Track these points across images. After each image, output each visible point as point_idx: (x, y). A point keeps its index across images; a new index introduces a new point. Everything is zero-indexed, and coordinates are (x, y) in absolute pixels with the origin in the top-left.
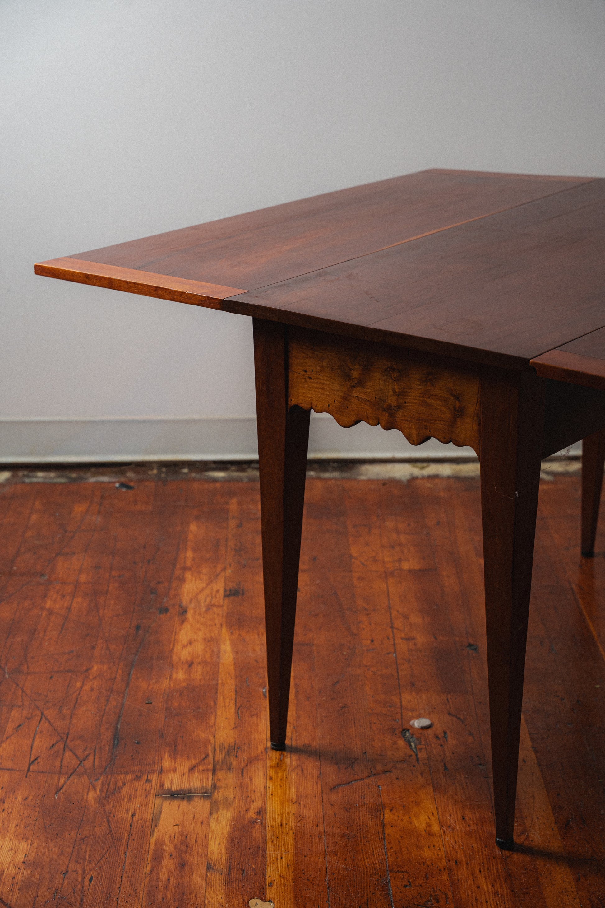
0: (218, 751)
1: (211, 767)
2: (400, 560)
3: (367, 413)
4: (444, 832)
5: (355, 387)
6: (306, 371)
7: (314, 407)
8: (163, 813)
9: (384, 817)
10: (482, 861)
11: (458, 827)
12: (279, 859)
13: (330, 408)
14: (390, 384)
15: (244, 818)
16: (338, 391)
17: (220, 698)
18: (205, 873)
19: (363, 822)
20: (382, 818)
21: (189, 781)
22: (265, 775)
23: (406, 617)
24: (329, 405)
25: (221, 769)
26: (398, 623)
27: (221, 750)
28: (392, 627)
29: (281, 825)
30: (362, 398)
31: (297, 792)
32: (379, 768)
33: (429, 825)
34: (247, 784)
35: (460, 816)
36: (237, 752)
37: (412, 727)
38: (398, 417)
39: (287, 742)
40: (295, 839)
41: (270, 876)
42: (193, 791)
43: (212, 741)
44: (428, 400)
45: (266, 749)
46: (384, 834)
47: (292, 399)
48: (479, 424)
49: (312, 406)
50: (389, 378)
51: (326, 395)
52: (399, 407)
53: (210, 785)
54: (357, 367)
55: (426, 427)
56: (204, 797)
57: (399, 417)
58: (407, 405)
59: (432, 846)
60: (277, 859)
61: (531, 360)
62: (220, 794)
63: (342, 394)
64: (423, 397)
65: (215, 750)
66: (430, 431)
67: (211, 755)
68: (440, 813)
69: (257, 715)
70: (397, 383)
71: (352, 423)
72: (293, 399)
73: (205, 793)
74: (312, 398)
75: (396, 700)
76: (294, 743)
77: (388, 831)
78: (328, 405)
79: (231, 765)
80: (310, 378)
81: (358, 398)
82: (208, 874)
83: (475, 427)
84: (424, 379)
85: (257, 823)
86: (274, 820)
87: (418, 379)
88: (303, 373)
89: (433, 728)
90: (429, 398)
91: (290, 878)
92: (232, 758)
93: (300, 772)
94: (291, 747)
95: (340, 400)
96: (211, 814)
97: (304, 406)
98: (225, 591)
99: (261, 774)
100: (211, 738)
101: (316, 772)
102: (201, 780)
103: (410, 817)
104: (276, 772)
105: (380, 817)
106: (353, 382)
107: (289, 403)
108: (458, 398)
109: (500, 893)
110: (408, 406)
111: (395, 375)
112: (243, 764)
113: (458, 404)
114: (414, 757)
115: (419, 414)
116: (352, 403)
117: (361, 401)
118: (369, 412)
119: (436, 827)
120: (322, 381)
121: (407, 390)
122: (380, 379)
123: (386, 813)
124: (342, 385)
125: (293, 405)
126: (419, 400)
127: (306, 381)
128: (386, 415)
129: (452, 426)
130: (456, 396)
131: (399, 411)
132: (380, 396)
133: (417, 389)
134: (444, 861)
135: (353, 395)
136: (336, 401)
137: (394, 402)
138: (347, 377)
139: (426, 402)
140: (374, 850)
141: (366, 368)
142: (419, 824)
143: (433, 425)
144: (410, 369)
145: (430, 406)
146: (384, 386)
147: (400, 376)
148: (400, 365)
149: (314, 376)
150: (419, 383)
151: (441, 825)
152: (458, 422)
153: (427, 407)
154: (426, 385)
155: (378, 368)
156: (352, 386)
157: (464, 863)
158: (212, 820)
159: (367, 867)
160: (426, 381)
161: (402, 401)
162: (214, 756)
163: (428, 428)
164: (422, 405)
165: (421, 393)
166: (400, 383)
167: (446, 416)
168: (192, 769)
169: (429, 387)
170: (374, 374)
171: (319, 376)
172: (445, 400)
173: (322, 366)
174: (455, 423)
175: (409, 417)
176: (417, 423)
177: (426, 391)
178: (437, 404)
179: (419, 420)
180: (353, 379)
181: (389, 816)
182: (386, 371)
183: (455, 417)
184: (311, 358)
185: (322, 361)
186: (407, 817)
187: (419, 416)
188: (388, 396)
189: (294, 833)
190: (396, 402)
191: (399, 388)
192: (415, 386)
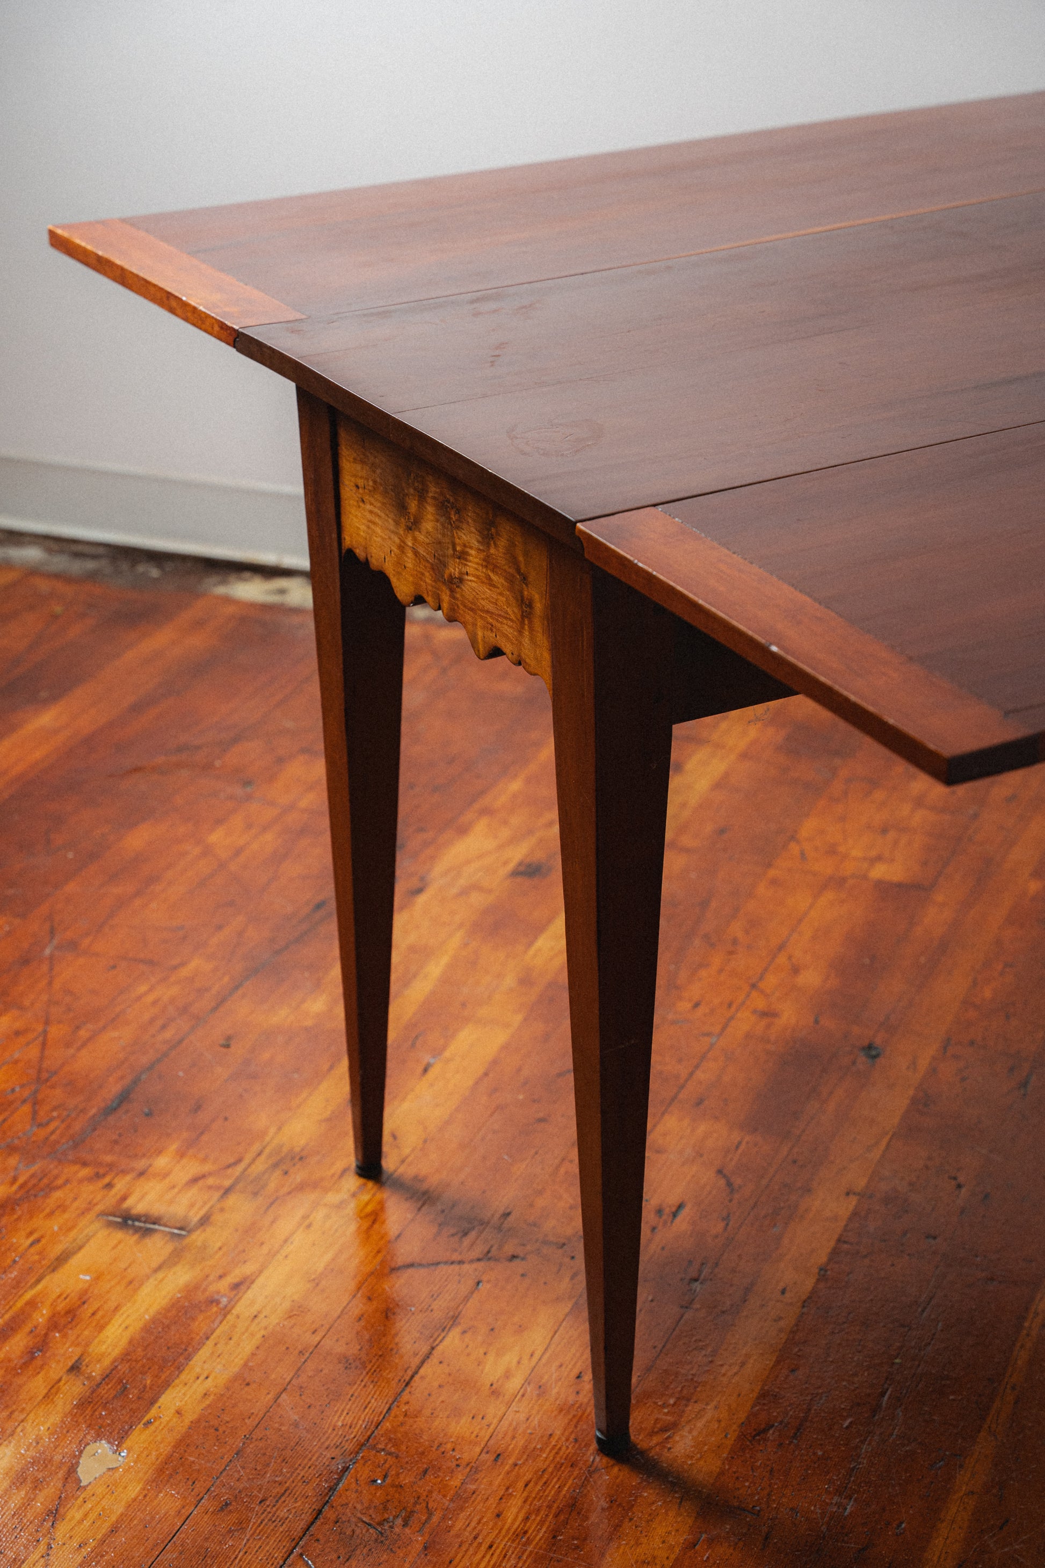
0: (263, 1157)
1: (228, 1183)
4: (523, 1395)
8: (83, 1252)
9: (441, 1341)
10: (545, 1467)
11: (556, 1389)
12: (202, 1378)
14: (449, 533)
15: (205, 1290)
18: (61, 1374)
19: (397, 1343)
20: (437, 1342)
21: (172, 1200)
22: (306, 1217)
23: (796, 971)
24: (385, 558)
25: (242, 1192)
26: (770, 981)
27: (270, 1156)
28: (754, 985)
29: (255, 1317)
31: (332, 1262)
32: (509, 1247)
33: (506, 1377)
34: (261, 1228)
35: (577, 1370)
36: (294, 1165)
38: (460, 600)
39: (389, 1163)
40: (258, 1348)
41: (160, 1407)
42: (165, 1220)
43: (269, 1137)
45: (344, 1172)
46: (415, 1374)
49: (366, 555)
50: (447, 520)
51: (381, 537)
52: (461, 580)
53: (198, 1217)
55: (491, 628)
56: (173, 1235)
58: (469, 578)
59: (480, 1415)
60: (198, 1378)
62: (203, 1237)
65: (260, 1154)
67: (245, 1162)
68: (546, 1358)
71: (410, 599)
73: (180, 1228)
74: (366, 540)
76: (399, 1171)
77: (427, 1370)
78: (383, 557)
79: (264, 1187)
82: (64, 1378)
85: (219, 1304)
86: (252, 1304)
87: (479, 531)
91: (189, 1417)
92: (277, 1174)
93: (366, 1226)
96: (158, 1269)
97: (358, 552)
98: (520, 864)
99: (299, 1214)
100: (272, 1130)
102: (193, 1205)
103: (486, 1353)
104: (327, 1217)
105: (435, 1340)
109: (528, 1535)
111: (453, 516)
112: (284, 1190)
113: (525, 591)
115: (483, 599)
116: (409, 561)
117: (419, 559)
118: (428, 581)
119: (515, 1383)
120: (376, 510)
121: (468, 550)
122: (437, 521)
123: (451, 1335)
124: (397, 523)
125: (347, 547)
126: (482, 572)
127: (359, 507)
128: (448, 593)
129: (520, 632)
130: (522, 574)
131: (461, 588)
132: (439, 554)
133: (479, 549)
134: (478, 1450)
135: (410, 544)
136: (392, 552)
137: (455, 569)
138: (402, 508)
139: (490, 579)
140: (373, 1401)
141: (422, 496)
142: (492, 1369)
143: (499, 625)
144: (470, 508)
145: (494, 586)
146: (444, 535)
147: (459, 520)
148: (460, 499)
149: (366, 498)
150: (480, 539)
151: (528, 1381)
152: (526, 627)
153: (491, 588)
154: (488, 546)
155: (434, 498)
156: (407, 526)
157: (511, 1461)
158: (151, 1280)
159: (334, 1430)
160: (488, 538)
161: (464, 570)
162: (249, 1165)
163: (494, 630)
164: (486, 583)
165: (483, 560)
166: (459, 533)
167: (513, 611)
168: (195, 1180)
169: (492, 551)
170: (430, 508)
171: (372, 500)
172: (510, 580)
173: (375, 482)
174: (523, 628)
175: (472, 603)
176: (481, 617)
177: (488, 557)
178: (503, 585)
179: (482, 611)
180: (409, 513)
181: (452, 1341)
182: (443, 507)
183: (523, 617)
184: (363, 462)
185: (374, 472)
186: (482, 1351)
187: (483, 602)
188: (448, 556)
189: (263, 1336)
190: (457, 569)
191: (459, 544)
192: (476, 543)
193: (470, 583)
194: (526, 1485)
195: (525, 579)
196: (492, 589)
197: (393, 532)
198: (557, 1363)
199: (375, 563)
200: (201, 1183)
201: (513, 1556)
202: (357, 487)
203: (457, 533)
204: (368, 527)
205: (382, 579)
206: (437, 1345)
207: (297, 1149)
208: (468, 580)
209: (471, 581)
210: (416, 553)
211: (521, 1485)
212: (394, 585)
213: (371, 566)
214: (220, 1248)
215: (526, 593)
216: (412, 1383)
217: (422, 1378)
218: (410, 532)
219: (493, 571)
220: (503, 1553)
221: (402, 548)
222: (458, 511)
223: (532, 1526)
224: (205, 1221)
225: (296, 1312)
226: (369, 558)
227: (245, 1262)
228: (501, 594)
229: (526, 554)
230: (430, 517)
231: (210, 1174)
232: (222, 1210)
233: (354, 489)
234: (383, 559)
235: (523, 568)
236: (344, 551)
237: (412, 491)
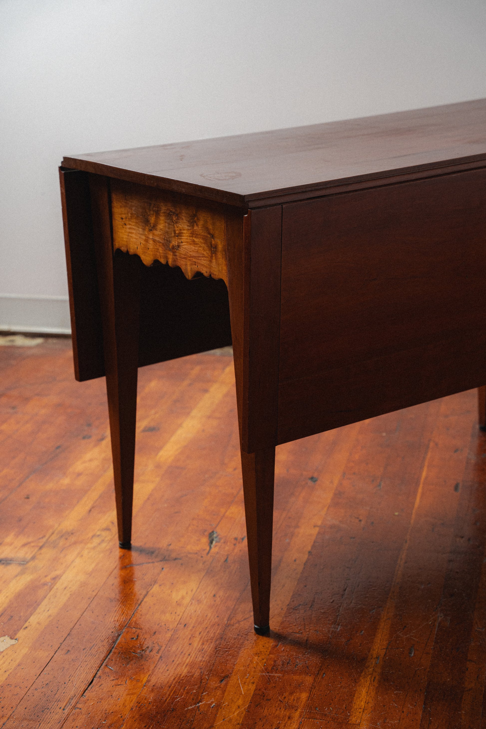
0: (55, 534)
1: (41, 544)
4: (191, 604)
10: (207, 626)
11: (205, 601)
12: (46, 611)
13: (138, 250)
14: (172, 226)
15: (39, 581)
17: (85, 499)
21: (16, 553)
22: (79, 553)
24: (137, 247)
25: (48, 547)
27: (58, 534)
29: (65, 588)
30: (156, 240)
31: (95, 567)
32: (173, 556)
33: (183, 598)
34: (60, 558)
35: (212, 594)
36: (70, 536)
40: (69, 598)
41: (29, 622)
42: (15, 559)
44: (195, 239)
46: (142, 601)
47: (116, 243)
49: (127, 249)
50: (171, 221)
51: (135, 238)
52: (179, 246)
53: (30, 556)
55: (195, 264)
56: (20, 564)
57: (179, 255)
59: (174, 613)
60: (44, 611)
62: (34, 564)
63: (144, 237)
64: (192, 236)
66: (198, 267)
68: (198, 590)
71: (152, 263)
73: (23, 561)
74: (127, 242)
75: (223, 511)
77: (147, 599)
79: (57, 545)
80: (125, 224)
85: (47, 585)
86: (62, 584)
91: (44, 625)
92: (62, 540)
95: (144, 242)
96: (16, 576)
97: (123, 249)
99: (76, 552)
100: (57, 525)
102: (26, 553)
103: (171, 592)
104: (89, 552)
105: (148, 589)
106: (150, 226)
107: (114, 247)
109: (205, 649)
111: (174, 218)
112: (67, 545)
114: (207, 550)
115: (191, 251)
116: (151, 245)
117: (156, 243)
118: (161, 252)
119: (187, 600)
120: (134, 227)
121: (182, 231)
122: (166, 222)
123: (155, 587)
124: (144, 230)
125: (116, 248)
126: (190, 239)
127: (123, 227)
128: (171, 253)
129: (211, 261)
130: (211, 234)
131: (179, 250)
132: (167, 238)
133: (188, 229)
134: (176, 623)
135: (151, 237)
136: (141, 244)
137: (175, 242)
138: (147, 222)
139: (194, 241)
140: (125, 612)
141: (157, 214)
142: (176, 596)
143: (199, 261)
144: (183, 212)
145: (197, 244)
146: (169, 228)
147: (178, 219)
148: (177, 209)
149: (127, 222)
150: (188, 224)
151: (192, 599)
152: (214, 258)
153: (194, 245)
154: (193, 226)
155: (164, 213)
156: (150, 229)
157: (192, 626)
159: (110, 623)
160: (193, 222)
161: (180, 241)
162: (49, 537)
163: (197, 264)
164: (192, 244)
165: (191, 234)
166: (178, 225)
167: (207, 253)
168: (24, 545)
169: (195, 228)
170: (162, 218)
171: (130, 223)
172: (205, 239)
173: (131, 214)
174: (212, 259)
175: (184, 255)
176: (190, 260)
177: (193, 231)
178: (201, 242)
179: (191, 257)
180: (150, 223)
181: (155, 589)
182: (169, 215)
183: (212, 253)
184: (125, 206)
185: (131, 209)
187: (191, 253)
188: (171, 237)
190: (176, 242)
191: (178, 230)
192: (187, 227)
193: (183, 246)
194: (200, 633)
195: (213, 236)
196: (196, 245)
197: (142, 234)
198: (204, 592)
199: (132, 251)
200: (28, 545)
201: (200, 657)
202: (122, 219)
203: (176, 225)
204: (128, 236)
205: (136, 257)
206: (150, 590)
207: (70, 531)
208: (183, 245)
209: (184, 245)
210: (154, 241)
211: (198, 633)
212: (142, 259)
213: (130, 253)
214: (43, 567)
215: (213, 242)
216: (142, 604)
217: (146, 602)
218: (151, 231)
219: (196, 237)
220: (195, 656)
221: (146, 241)
222: (177, 215)
223: (205, 647)
224: (33, 558)
225: (84, 585)
226: (129, 250)
227: (56, 570)
228: (200, 247)
229: (214, 224)
230: (162, 222)
231: (32, 542)
232: (41, 554)
233: (121, 220)
234: (136, 249)
235: (211, 232)
236: (115, 250)
237: (152, 212)
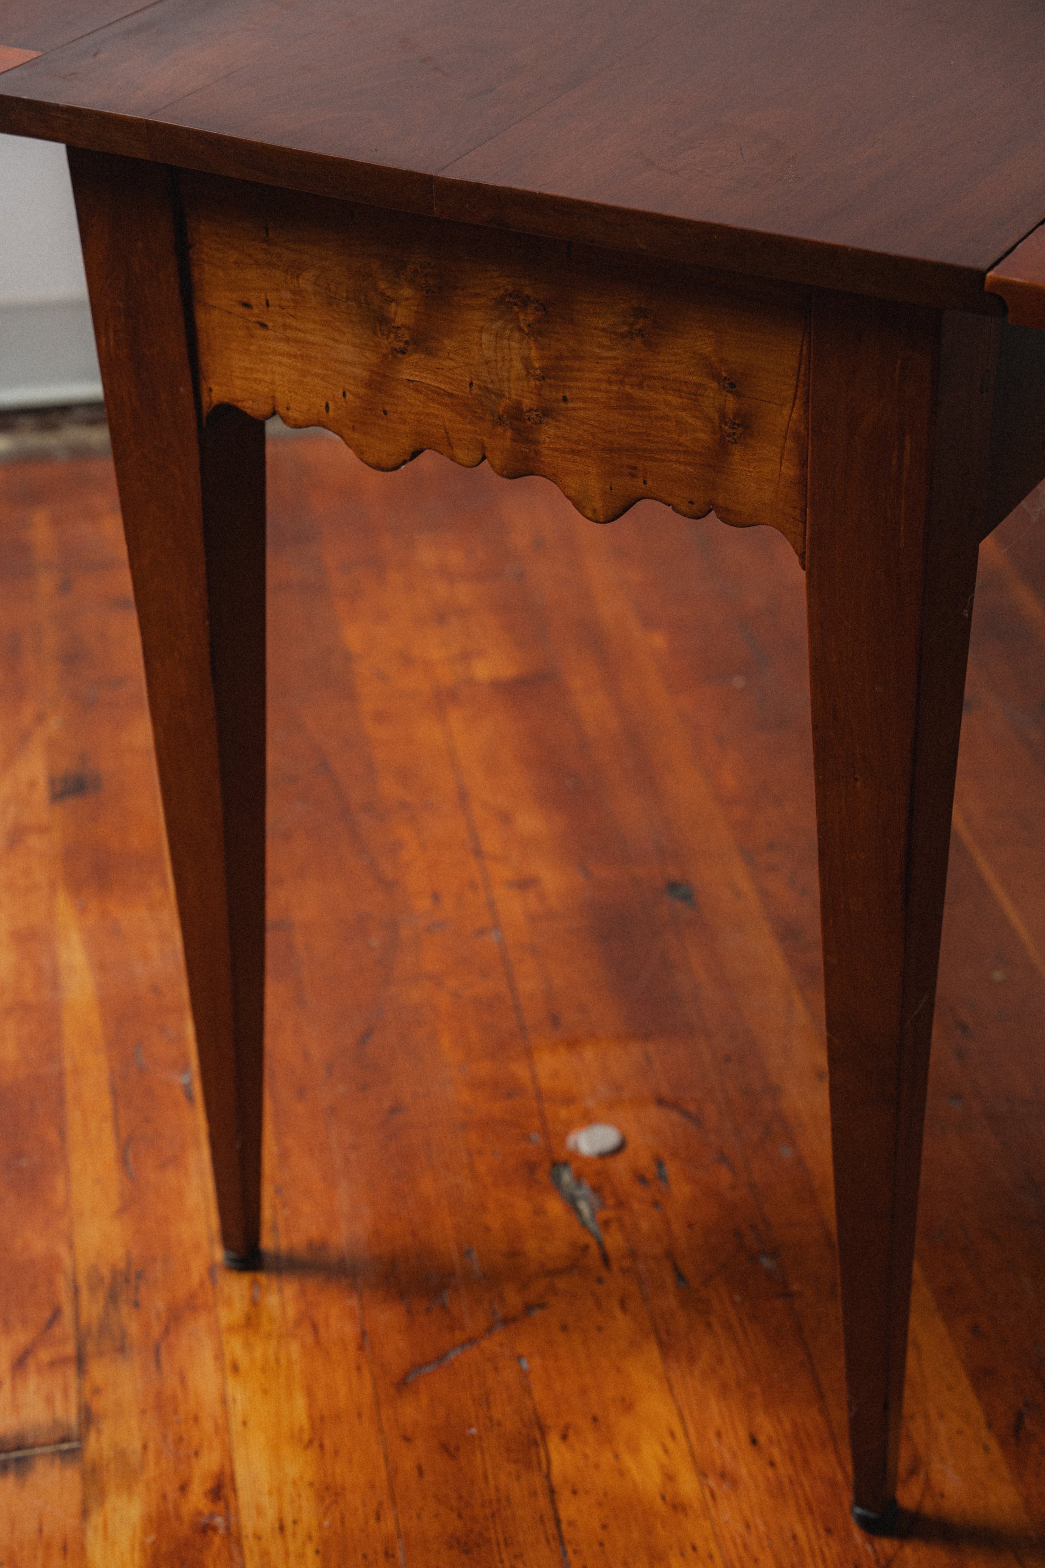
0: (85, 1294)
1: (70, 1349)
2: (465, 656)
3: (445, 429)
4: (713, 1496)
5: (404, 353)
6: (247, 305)
7: (282, 410)
9: (549, 1462)
11: (744, 1471)
13: (331, 413)
14: (514, 344)
15: (179, 1517)
16: (353, 364)
17: (74, 1117)
19: (497, 1490)
20: (544, 1466)
21: (16, 1407)
22: (219, 1356)
23: (505, 818)
24: (327, 407)
25: (101, 1354)
26: (491, 841)
27: (93, 1289)
28: (478, 852)
29: (282, 1528)
30: (428, 386)
31: (311, 1405)
32: (513, 1299)
33: (670, 1477)
34: (174, 1397)
35: (743, 1434)
36: (137, 1288)
37: (575, 1155)
38: (544, 443)
39: (267, 1242)
43: (67, 1262)
44: (638, 393)
45: (211, 1271)
46: (558, 1522)
47: (212, 386)
48: (803, 464)
49: (274, 408)
50: (510, 326)
51: (317, 375)
52: (546, 412)
53: (73, 1411)
54: (407, 292)
55: (633, 472)
56: (63, 1454)
57: (548, 440)
58: (570, 405)
59: (689, 1549)
61: (989, 274)
62: (105, 1441)
63: (366, 374)
64: (622, 382)
65: (76, 1291)
66: (645, 482)
67: (67, 1310)
68: (692, 1430)
69: (176, 1161)
70: (536, 340)
71: (402, 459)
72: (215, 388)
73: (64, 1440)
74: (273, 383)
75: (520, 1070)
76: (284, 1244)
77: (568, 1510)
78: (324, 405)
79: (124, 1335)
80: (263, 326)
81: (417, 387)
83: (789, 470)
84: (625, 328)
85: (215, 1529)
86: (260, 1512)
87: (603, 330)
88: (239, 310)
89: (629, 1150)
90: (640, 386)
92: (125, 1310)
93: (309, 1339)
94: (277, 1257)
95: (362, 391)
96: (85, 1513)
97: (250, 407)
98: (52, 782)
99: (207, 1356)
100: (63, 1251)
101: (350, 1330)
102: (49, 1400)
103: (617, 1457)
104: (248, 1346)
105: (539, 1463)
106: (396, 337)
107: (205, 398)
108: (732, 385)
110: (574, 409)
111: (527, 317)
112: (156, 1330)
113: (731, 403)
114: (594, 1249)
115: (610, 432)
118: (451, 425)
119: (687, 1482)
122: (480, 329)
123: (552, 1448)
126: (610, 392)
129: (715, 468)
130: (727, 379)
131: (546, 423)
132: (484, 381)
136: (349, 396)
139: (629, 398)
142: (645, 1476)
143: (653, 465)
144: (578, 298)
145: (646, 408)
146: (497, 350)
147: (545, 320)
148: (548, 286)
151: (700, 1473)
152: (733, 458)
153: (632, 411)
158: (90, 1533)
161: (556, 395)
162: (77, 1311)
163: (640, 474)
164: (619, 407)
165: (613, 373)
167: (695, 439)
169: (640, 355)
172: (690, 392)
174: (724, 460)
175: (577, 443)
176: (604, 459)
177: (628, 365)
178: (667, 404)
181: (561, 1457)
182: (499, 306)
183: (723, 444)
186: (609, 1455)
187: (611, 438)
188: (509, 379)
189: (317, 1552)
193: (572, 413)
196: (638, 413)
198: (712, 1435)
200: (31, 1364)
206: (549, 1470)
207: (122, 1265)
208: (568, 409)
214: (145, 1447)
215: (734, 406)
216: (566, 1536)
217: (571, 1523)
222: (543, 307)
224: (88, 1417)
225: (327, 1494)
227: (197, 1454)
228: (663, 417)
232: (97, 1391)
